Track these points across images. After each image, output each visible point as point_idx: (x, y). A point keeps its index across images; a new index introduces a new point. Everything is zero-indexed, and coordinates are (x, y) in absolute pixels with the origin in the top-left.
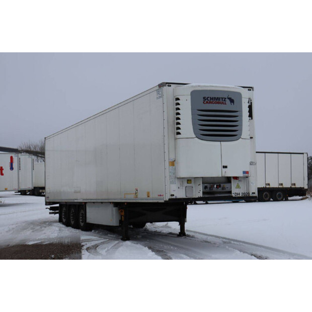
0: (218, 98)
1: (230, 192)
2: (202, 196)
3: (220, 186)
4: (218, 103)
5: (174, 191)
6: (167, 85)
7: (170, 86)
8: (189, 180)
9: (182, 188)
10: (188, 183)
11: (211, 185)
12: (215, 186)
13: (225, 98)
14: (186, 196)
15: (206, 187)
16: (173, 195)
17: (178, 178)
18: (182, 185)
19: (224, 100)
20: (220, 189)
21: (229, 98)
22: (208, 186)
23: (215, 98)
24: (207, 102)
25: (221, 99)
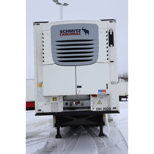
0: (72, 30)
1: (90, 108)
2: (63, 111)
3: (79, 103)
4: (73, 34)
5: (41, 107)
6: (36, 24)
7: (39, 24)
8: (55, 98)
9: (49, 105)
10: (53, 100)
11: (71, 101)
12: (74, 103)
13: (80, 30)
14: (52, 111)
15: (67, 104)
16: (41, 110)
17: (45, 96)
18: (48, 101)
19: (79, 32)
20: (79, 105)
21: (83, 30)
22: (69, 102)
23: (70, 30)
24: (63, 35)
25: (76, 31)
